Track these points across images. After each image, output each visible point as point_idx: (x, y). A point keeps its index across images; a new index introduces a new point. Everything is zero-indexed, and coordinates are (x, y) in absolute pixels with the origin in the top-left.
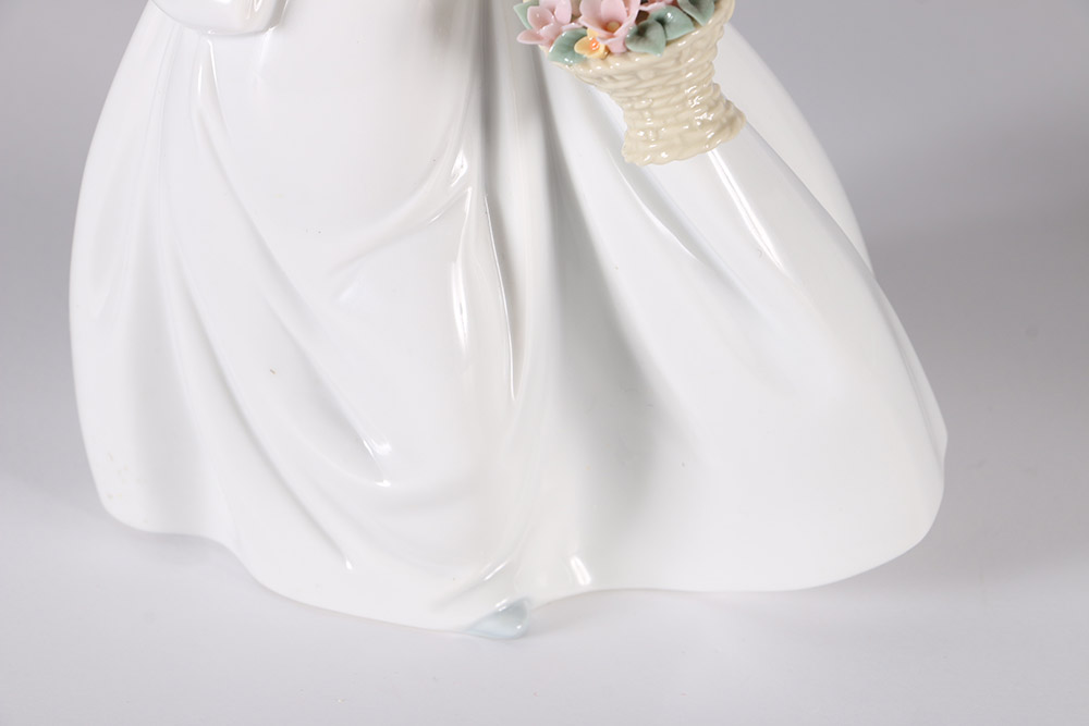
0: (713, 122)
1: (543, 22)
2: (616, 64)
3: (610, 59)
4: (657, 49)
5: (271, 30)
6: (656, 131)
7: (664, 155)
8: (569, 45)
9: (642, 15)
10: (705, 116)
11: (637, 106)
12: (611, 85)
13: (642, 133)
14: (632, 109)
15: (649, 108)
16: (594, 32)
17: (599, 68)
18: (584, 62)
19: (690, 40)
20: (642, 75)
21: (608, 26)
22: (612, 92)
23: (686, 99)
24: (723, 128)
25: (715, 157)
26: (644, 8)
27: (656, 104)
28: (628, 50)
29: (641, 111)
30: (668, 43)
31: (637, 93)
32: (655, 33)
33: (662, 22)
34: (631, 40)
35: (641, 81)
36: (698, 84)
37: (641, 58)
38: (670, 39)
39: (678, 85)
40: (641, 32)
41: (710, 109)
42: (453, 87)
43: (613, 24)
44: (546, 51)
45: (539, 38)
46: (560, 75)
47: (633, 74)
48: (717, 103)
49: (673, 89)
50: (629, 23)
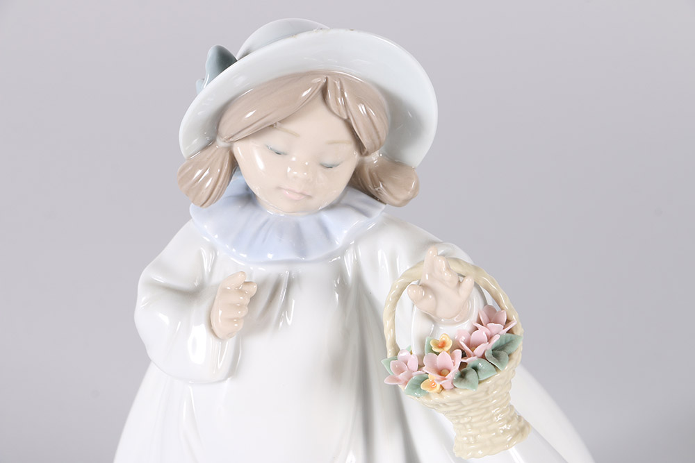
0: (510, 431)
1: (400, 370)
2: (447, 396)
3: (443, 393)
4: (473, 386)
5: (229, 379)
6: (475, 437)
7: (480, 452)
8: (417, 385)
9: (463, 365)
10: (505, 426)
11: (462, 421)
12: (445, 409)
13: (465, 439)
14: (459, 423)
15: (469, 422)
16: (433, 376)
17: (436, 398)
18: (427, 395)
19: (494, 379)
20: (464, 402)
21: (442, 372)
22: (446, 413)
23: (492, 416)
24: (517, 434)
25: (513, 451)
26: (464, 361)
27: (474, 420)
28: (455, 387)
29: (464, 424)
30: (480, 382)
31: (462, 413)
32: (472, 376)
33: (476, 369)
34: (456, 381)
35: (464, 406)
36: (500, 407)
37: (464, 391)
38: (480, 380)
39: (487, 408)
40: (462, 376)
41: (509, 422)
42: (344, 412)
43: (445, 371)
44: (403, 389)
45: (398, 380)
46: (413, 404)
47: (459, 402)
48: (512, 418)
49: (484, 410)
50: (455, 370)
